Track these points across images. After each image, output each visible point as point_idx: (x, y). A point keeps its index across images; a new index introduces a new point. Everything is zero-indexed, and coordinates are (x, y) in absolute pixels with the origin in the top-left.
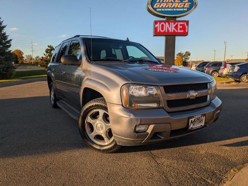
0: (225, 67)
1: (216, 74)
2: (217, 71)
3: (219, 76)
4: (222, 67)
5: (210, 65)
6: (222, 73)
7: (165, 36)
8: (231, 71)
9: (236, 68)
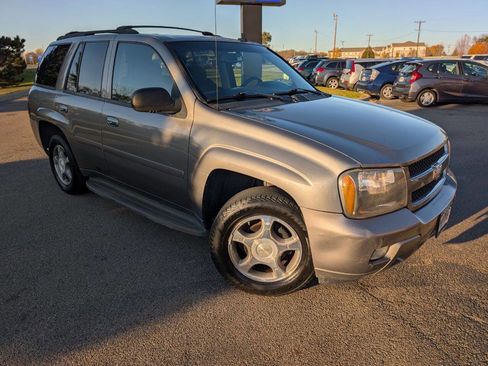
0: (353, 70)
1: (334, 83)
2: (337, 77)
3: (339, 87)
4: (347, 70)
5: (324, 66)
6: (346, 82)
7: (241, 4)
8: (364, 79)
9: (374, 74)
